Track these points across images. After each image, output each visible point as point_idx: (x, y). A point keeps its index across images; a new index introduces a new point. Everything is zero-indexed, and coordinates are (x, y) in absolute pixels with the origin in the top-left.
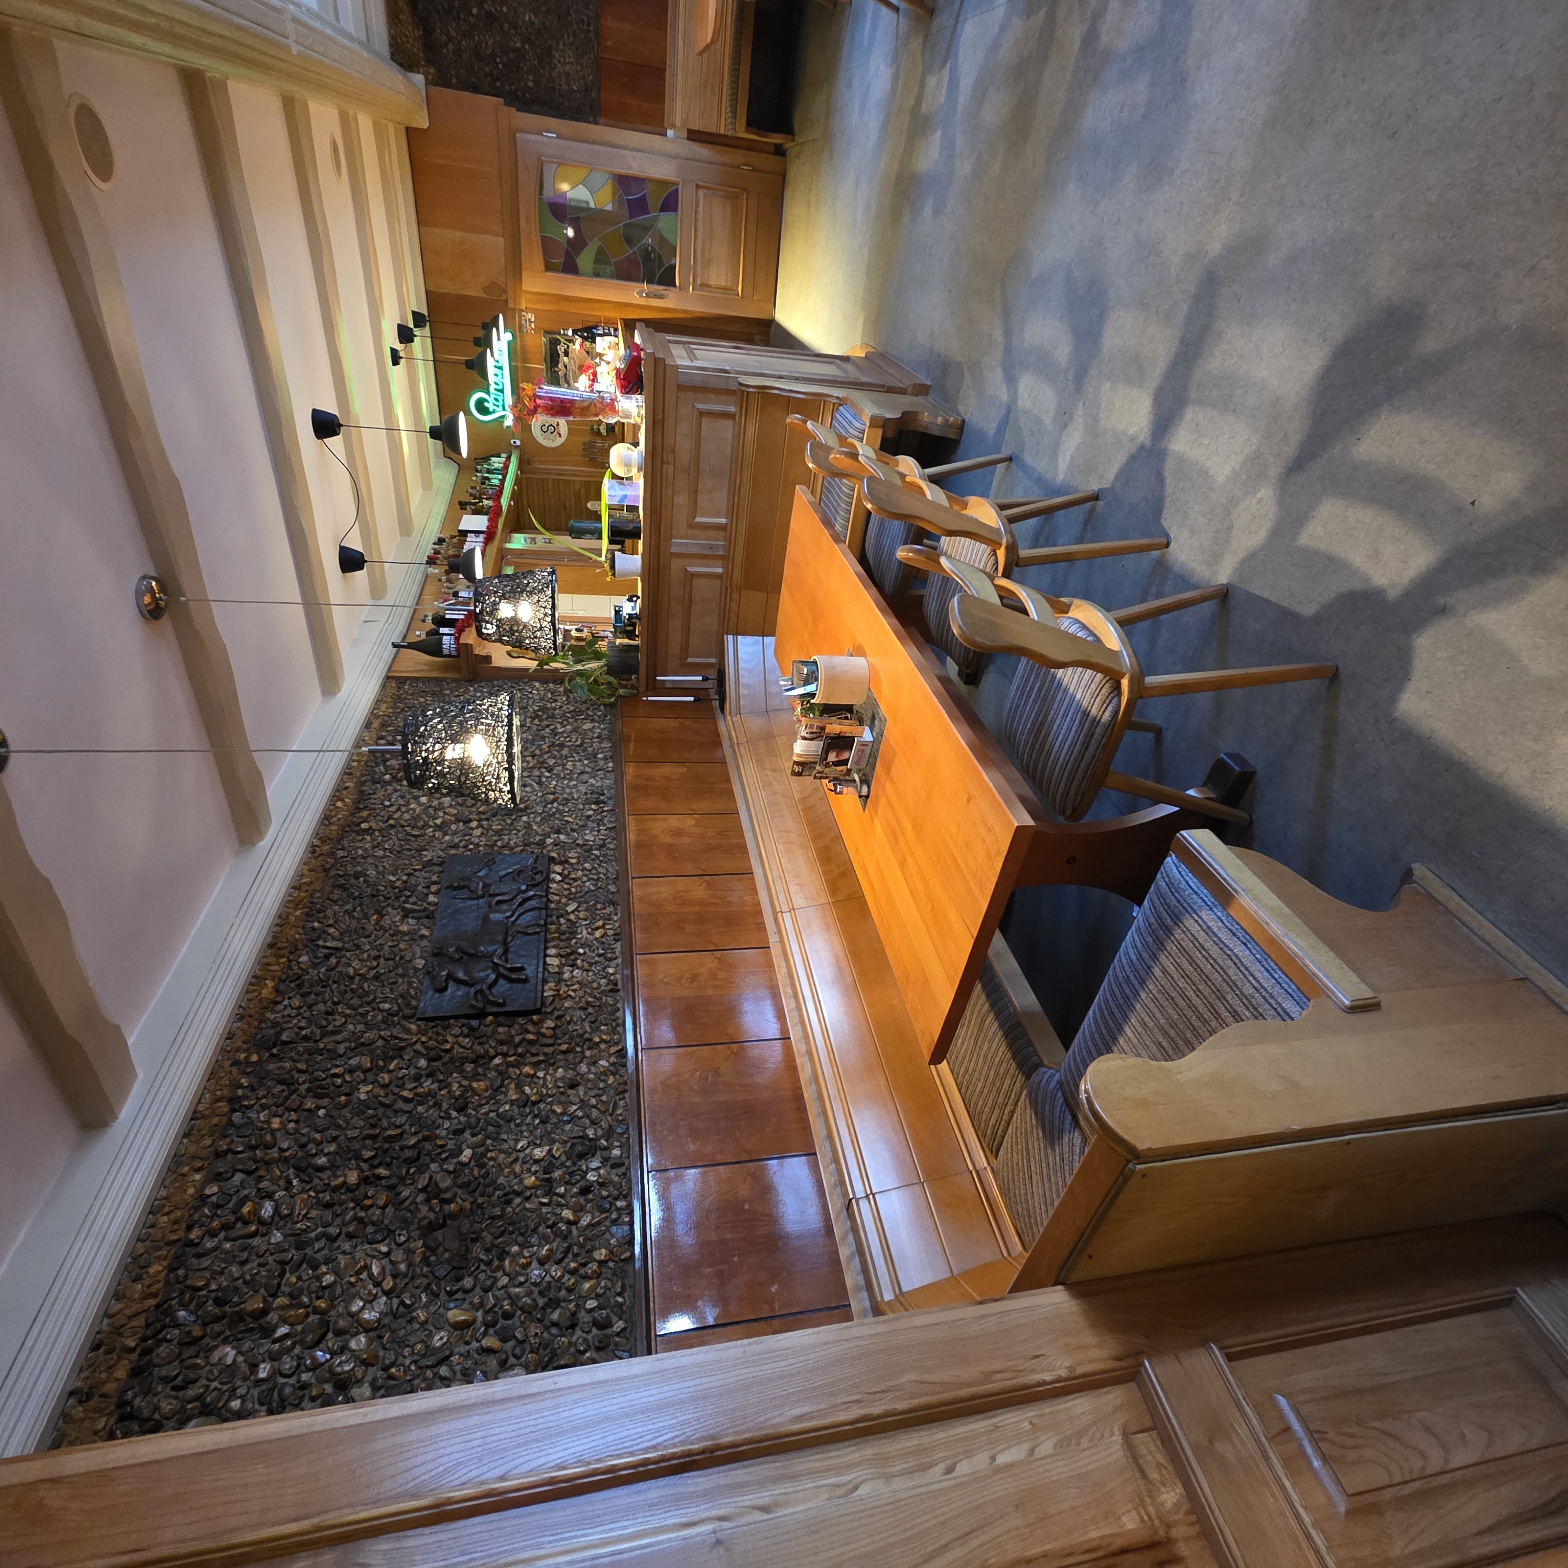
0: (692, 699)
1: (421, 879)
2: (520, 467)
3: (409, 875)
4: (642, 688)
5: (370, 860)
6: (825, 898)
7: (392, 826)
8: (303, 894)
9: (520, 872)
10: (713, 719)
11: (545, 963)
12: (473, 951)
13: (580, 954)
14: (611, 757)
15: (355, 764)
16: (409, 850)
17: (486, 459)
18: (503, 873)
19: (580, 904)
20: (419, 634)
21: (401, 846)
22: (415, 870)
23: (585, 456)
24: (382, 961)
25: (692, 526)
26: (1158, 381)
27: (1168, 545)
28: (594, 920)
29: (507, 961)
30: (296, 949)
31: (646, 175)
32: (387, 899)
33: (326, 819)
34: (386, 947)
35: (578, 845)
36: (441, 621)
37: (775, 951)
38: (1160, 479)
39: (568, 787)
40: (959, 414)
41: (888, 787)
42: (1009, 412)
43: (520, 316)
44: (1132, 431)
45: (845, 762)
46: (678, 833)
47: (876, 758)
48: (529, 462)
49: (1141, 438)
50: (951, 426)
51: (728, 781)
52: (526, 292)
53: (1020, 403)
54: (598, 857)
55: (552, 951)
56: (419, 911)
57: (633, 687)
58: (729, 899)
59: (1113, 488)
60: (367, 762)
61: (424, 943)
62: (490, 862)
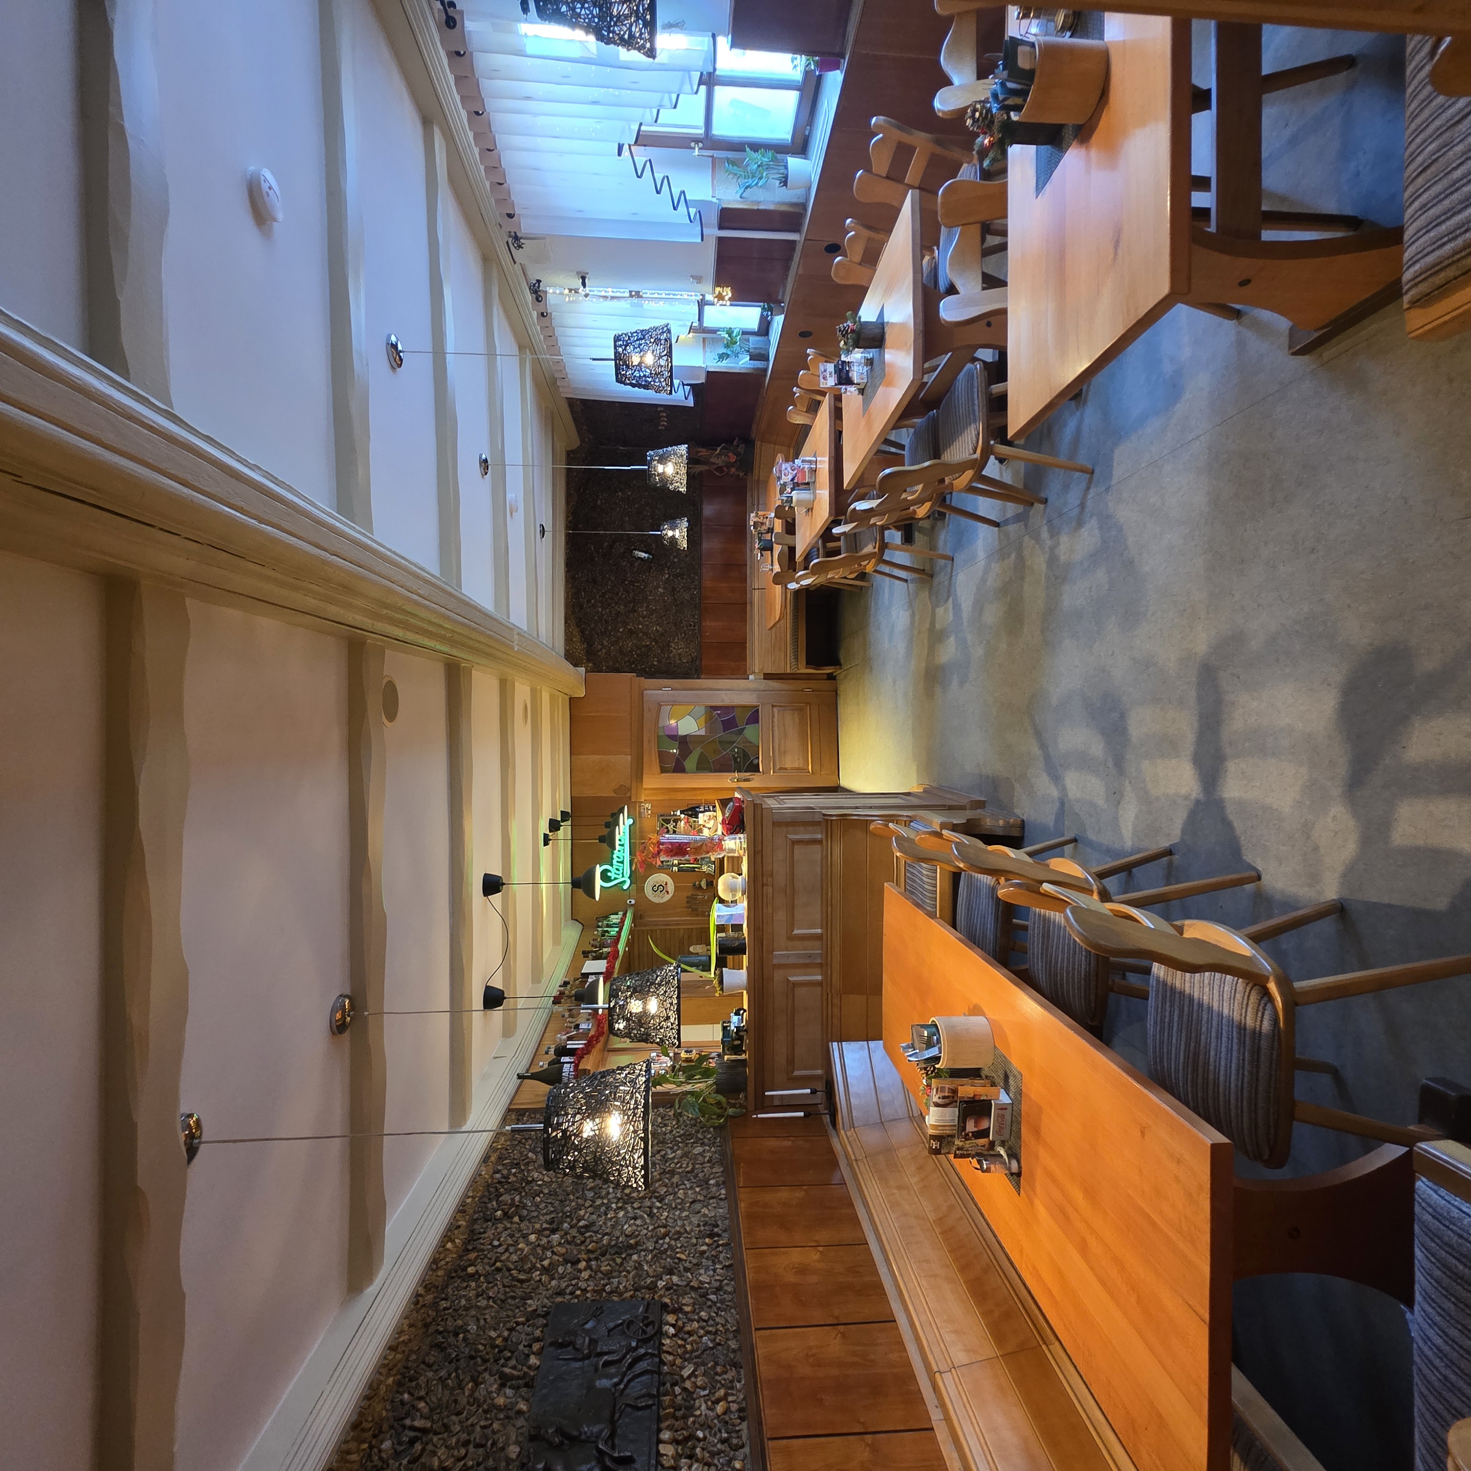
0: (802, 1114)
1: (521, 1336)
2: (634, 920)
3: (511, 1330)
4: (751, 1107)
5: (473, 1312)
6: (989, 1350)
7: (499, 1270)
8: (399, 1356)
9: (630, 1323)
10: (826, 1135)
11: (658, 1451)
12: (576, 1433)
13: (699, 1440)
14: (724, 1183)
15: (469, 1201)
16: (514, 1298)
17: (606, 917)
18: (612, 1325)
19: (697, 1366)
20: (543, 1064)
21: (506, 1293)
22: (518, 1324)
23: (688, 907)
24: (471, 1448)
25: (791, 938)
26: (1192, 749)
27: (1259, 878)
28: (713, 1389)
29: (613, 1447)
30: (381, 1432)
31: (734, 704)
32: (485, 1361)
33: (434, 1263)
34: (478, 1429)
35: (692, 1288)
36: (562, 1051)
37: (941, 1434)
38: (1227, 824)
39: (680, 1218)
40: (1018, 817)
41: (1042, 1153)
42: (1062, 803)
43: (640, 807)
44: (1183, 791)
45: (984, 1133)
46: (803, 1270)
47: (1019, 1123)
48: (641, 917)
49: (1194, 795)
50: (1013, 826)
51: (851, 1205)
52: (646, 789)
53: (1071, 795)
54: (715, 1303)
55: (666, 1435)
56: (518, 1378)
57: (741, 1106)
58: (872, 1357)
59: (1182, 840)
60: (481, 1198)
61: (520, 1422)
62: (597, 1311)
